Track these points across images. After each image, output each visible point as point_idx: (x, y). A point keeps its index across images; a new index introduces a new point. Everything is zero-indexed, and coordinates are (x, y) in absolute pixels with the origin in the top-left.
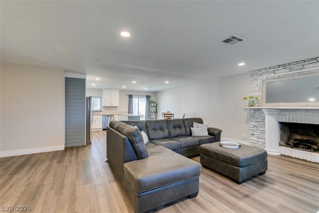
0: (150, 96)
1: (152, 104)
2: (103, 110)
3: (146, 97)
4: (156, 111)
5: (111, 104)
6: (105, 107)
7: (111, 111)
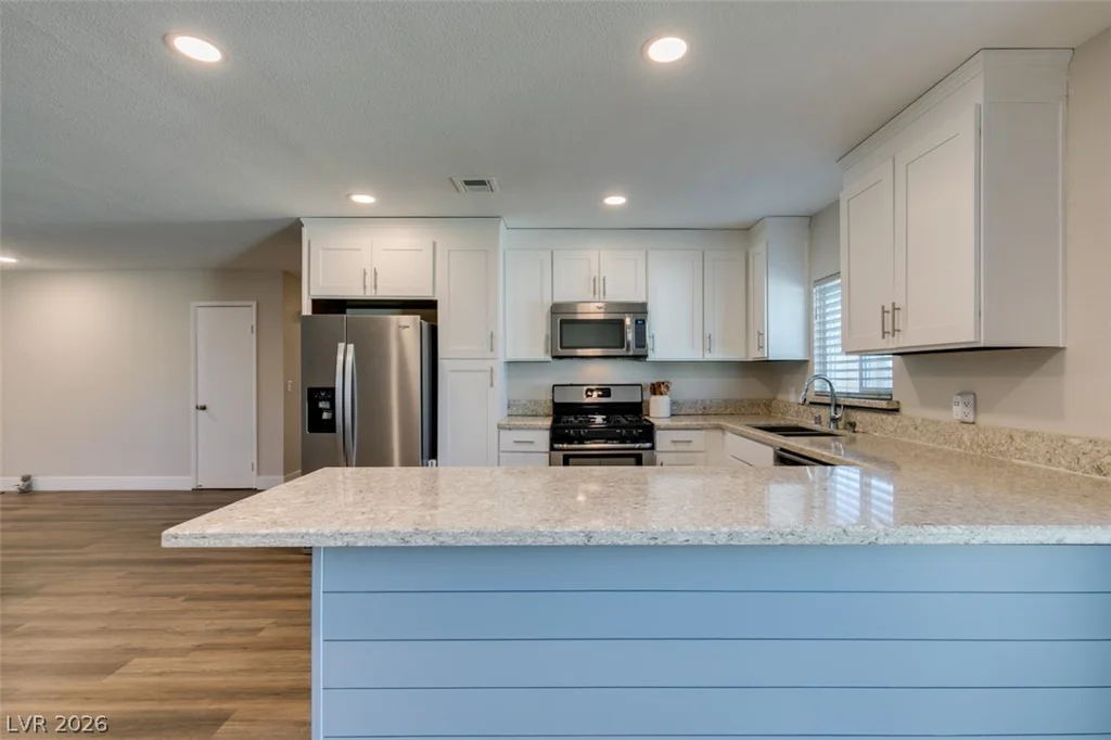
2: (905, 391)
5: (890, 315)
7: (958, 412)
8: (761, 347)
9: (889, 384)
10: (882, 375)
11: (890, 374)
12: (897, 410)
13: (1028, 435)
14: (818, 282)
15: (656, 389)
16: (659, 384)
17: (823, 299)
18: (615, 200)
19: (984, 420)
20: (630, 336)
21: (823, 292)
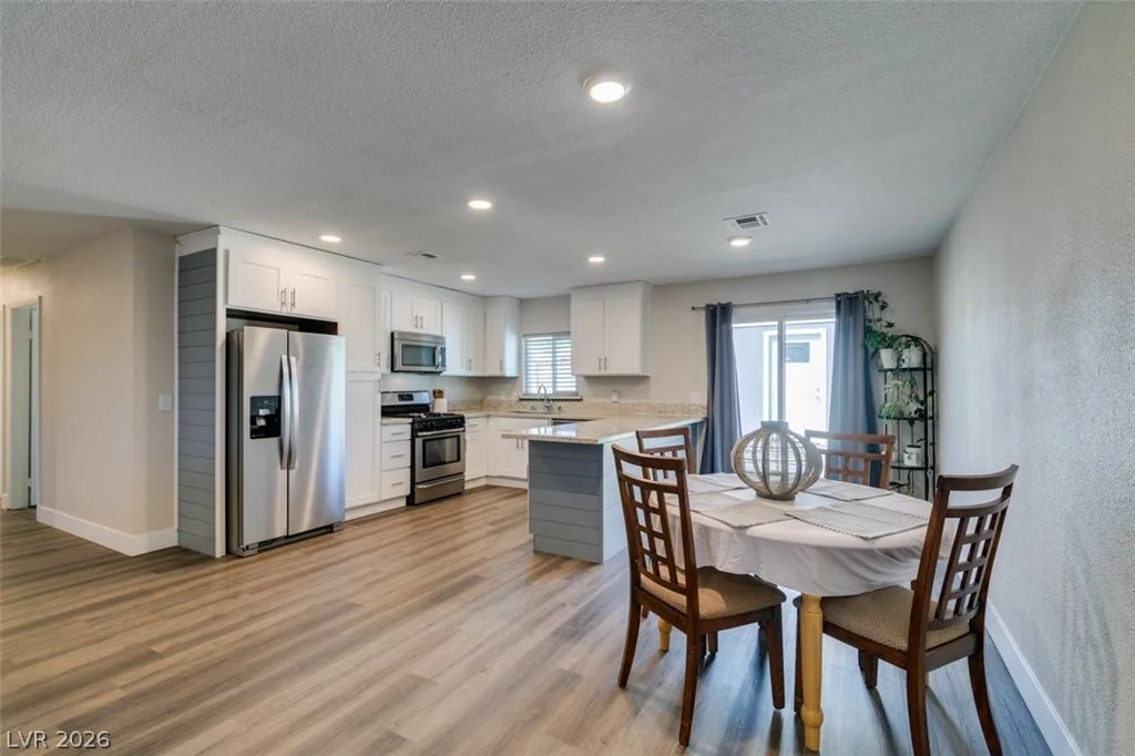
0: (877, 296)
1: (887, 358)
2: (586, 392)
3: (834, 304)
4: (914, 406)
5: (603, 362)
6: (592, 380)
7: (615, 398)
8: (501, 369)
9: (574, 389)
10: (568, 384)
11: (574, 384)
12: (581, 400)
13: (640, 404)
14: (524, 336)
15: (438, 394)
16: (440, 392)
17: (526, 345)
18: (469, 277)
19: (623, 401)
20: (439, 359)
21: (526, 341)
